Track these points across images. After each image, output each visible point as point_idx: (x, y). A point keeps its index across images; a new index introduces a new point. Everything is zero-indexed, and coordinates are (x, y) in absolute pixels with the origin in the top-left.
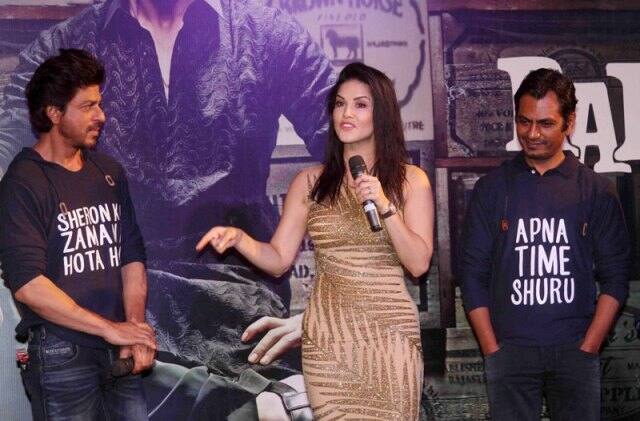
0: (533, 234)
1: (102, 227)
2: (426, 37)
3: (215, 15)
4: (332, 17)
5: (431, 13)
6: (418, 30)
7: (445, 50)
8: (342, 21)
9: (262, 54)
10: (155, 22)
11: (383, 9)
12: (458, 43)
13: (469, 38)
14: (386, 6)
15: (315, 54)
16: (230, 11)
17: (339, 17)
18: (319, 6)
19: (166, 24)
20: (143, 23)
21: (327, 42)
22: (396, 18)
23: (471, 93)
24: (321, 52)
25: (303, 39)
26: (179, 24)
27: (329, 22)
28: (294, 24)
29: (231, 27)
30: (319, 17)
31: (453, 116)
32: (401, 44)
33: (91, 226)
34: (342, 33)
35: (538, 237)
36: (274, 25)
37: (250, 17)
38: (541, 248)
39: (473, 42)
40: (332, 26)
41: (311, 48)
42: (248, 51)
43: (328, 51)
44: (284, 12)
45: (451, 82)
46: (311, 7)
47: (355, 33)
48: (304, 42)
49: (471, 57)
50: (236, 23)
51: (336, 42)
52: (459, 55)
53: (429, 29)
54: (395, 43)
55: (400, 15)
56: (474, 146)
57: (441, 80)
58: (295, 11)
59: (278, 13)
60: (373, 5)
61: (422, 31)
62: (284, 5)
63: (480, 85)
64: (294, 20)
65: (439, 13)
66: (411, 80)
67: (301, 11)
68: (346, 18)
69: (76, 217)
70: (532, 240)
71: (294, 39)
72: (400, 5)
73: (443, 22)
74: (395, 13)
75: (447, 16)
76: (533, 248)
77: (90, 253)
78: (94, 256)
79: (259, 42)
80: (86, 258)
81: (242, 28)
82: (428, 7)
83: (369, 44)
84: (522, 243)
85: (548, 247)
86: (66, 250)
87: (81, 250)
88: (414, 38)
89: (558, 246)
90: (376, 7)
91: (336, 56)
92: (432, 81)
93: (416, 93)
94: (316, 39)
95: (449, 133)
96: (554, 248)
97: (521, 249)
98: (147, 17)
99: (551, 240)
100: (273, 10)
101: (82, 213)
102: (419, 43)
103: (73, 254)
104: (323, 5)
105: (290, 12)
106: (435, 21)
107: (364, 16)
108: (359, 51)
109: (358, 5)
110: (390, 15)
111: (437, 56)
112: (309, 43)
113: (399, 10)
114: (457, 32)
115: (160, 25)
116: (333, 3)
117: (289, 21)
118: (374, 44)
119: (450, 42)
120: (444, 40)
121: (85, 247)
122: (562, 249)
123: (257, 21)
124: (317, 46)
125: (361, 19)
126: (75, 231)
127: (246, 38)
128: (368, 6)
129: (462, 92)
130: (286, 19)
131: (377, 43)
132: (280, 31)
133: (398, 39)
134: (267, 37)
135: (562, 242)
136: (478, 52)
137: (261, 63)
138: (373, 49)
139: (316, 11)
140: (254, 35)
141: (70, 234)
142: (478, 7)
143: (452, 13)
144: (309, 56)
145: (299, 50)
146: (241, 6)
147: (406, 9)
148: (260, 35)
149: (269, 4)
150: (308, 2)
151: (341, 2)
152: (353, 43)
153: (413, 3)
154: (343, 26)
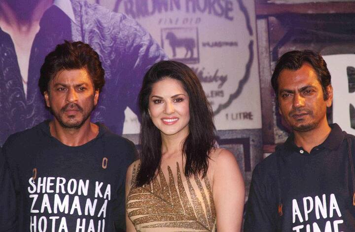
0: (306, 212)
2: (254, 38)
3: (68, 20)
4: (171, 22)
5: (258, 17)
6: (247, 32)
7: (271, 49)
8: (180, 24)
9: (110, 53)
10: (15, 26)
11: (216, 14)
12: (282, 43)
13: (293, 38)
14: (219, 11)
15: (157, 54)
16: (81, 17)
17: (177, 20)
18: (160, 11)
19: (24, 29)
20: (4, 28)
21: (167, 43)
22: (228, 22)
24: (162, 52)
25: (145, 41)
26: (36, 28)
27: (168, 25)
28: (138, 28)
29: (82, 30)
30: (160, 21)
32: (231, 44)
34: (180, 35)
35: (312, 215)
36: (120, 29)
37: (99, 22)
38: (315, 225)
39: (295, 42)
40: (172, 29)
41: (153, 49)
43: (167, 51)
44: (129, 17)
46: (153, 13)
47: (192, 35)
48: (147, 43)
50: (86, 27)
51: (175, 43)
53: (257, 31)
54: (227, 44)
55: (231, 19)
58: (138, 16)
59: (124, 18)
60: (207, 10)
61: (251, 33)
62: (128, 11)
64: (138, 24)
65: (265, 17)
66: (242, 77)
67: (144, 16)
68: (184, 22)
70: (307, 219)
71: (138, 41)
72: (231, 10)
73: (269, 25)
74: (227, 17)
75: (272, 19)
76: (308, 227)
79: (107, 43)
81: (92, 31)
82: (256, 11)
83: (204, 45)
84: (298, 223)
85: (322, 223)
88: (244, 38)
89: (332, 220)
90: (210, 12)
91: (175, 54)
92: (260, 76)
93: (246, 87)
94: (157, 40)
95: (275, 122)
96: (328, 223)
97: (297, 229)
99: (325, 216)
100: (119, 15)
102: (248, 43)
104: (163, 10)
105: (134, 17)
106: (262, 24)
107: (199, 20)
108: (195, 50)
109: (194, 11)
110: (222, 20)
111: (264, 54)
112: (151, 43)
113: (230, 14)
115: (20, 29)
116: (172, 9)
117: (133, 24)
118: (208, 44)
119: (276, 42)
120: (270, 41)
122: (336, 223)
123: (105, 25)
124: (158, 47)
125: (196, 22)
128: (203, 11)
130: (131, 23)
131: (211, 44)
132: (126, 33)
133: (229, 40)
134: (114, 39)
135: (336, 217)
137: (109, 62)
138: (207, 48)
139: (157, 15)
140: (103, 37)
142: (302, 11)
143: (278, 16)
144: (151, 55)
145: (143, 50)
146: (91, 12)
147: (236, 13)
148: (108, 37)
149: (116, 10)
150: (150, 8)
151: (178, 7)
152: (189, 44)
153: (243, 9)
154: (178, 28)
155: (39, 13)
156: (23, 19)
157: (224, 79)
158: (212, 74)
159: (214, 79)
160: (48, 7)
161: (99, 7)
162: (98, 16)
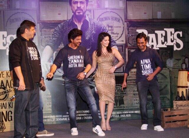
0: (144, 62)
1: (78, 60)
2: (124, 26)
3: (88, 22)
5: (125, 22)
9: (96, 28)
10: (78, 23)
12: (130, 27)
13: (132, 26)
14: (117, 20)
19: (79, 24)
20: (76, 23)
21: (107, 27)
23: (132, 35)
24: (106, 28)
25: (103, 26)
26: (82, 23)
27: (107, 23)
28: (102, 24)
31: (129, 40)
32: (120, 27)
33: (75, 59)
34: (110, 25)
35: (145, 63)
36: (98, 24)
38: (146, 65)
41: (104, 28)
42: (94, 28)
43: (107, 28)
45: (128, 34)
47: (112, 25)
49: (132, 29)
50: (91, 23)
51: (109, 27)
52: (130, 29)
53: (125, 25)
54: (119, 27)
55: (120, 22)
56: (132, 45)
57: (127, 33)
61: (124, 25)
62: (100, 20)
63: (133, 34)
66: (122, 33)
69: (72, 57)
70: (144, 64)
71: (101, 26)
73: (127, 23)
74: (119, 22)
76: (145, 65)
77: (74, 64)
78: (75, 65)
79: (96, 26)
80: (73, 65)
83: (115, 27)
84: (142, 64)
85: (147, 64)
86: (70, 63)
87: (72, 63)
88: (122, 26)
89: (149, 64)
91: (109, 29)
92: (125, 33)
93: (123, 36)
94: (105, 26)
95: (128, 42)
96: (148, 64)
97: (142, 65)
98: (76, 22)
99: (147, 63)
100: (98, 21)
101: (73, 57)
103: (71, 64)
106: (126, 23)
107: (113, 22)
109: (113, 20)
110: (118, 22)
111: (126, 29)
112: (104, 27)
114: (130, 25)
115: (79, 23)
119: (128, 27)
120: (127, 27)
121: (73, 63)
122: (150, 64)
123: (95, 23)
126: (71, 60)
127: (93, 26)
129: (130, 35)
130: (100, 23)
133: (119, 26)
134: (97, 26)
135: (150, 63)
136: (133, 28)
137: (96, 30)
139: (105, 21)
140: (95, 25)
141: (70, 60)
142: (133, 21)
143: (129, 22)
144: (104, 29)
145: (102, 28)
146: (92, 20)
147: (121, 21)
148: (96, 25)
149: (97, 20)
150: (104, 20)
151: (110, 20)
152: (112, 27)
153: (122, 20)
154: (110, 24)
155: (82, 21)
156: (79, 21)
157: (118, 34)
158: (116, 33)
159: (116, 34)
160: (84, 19)
161: (94, 19)
162: (94, 21)
